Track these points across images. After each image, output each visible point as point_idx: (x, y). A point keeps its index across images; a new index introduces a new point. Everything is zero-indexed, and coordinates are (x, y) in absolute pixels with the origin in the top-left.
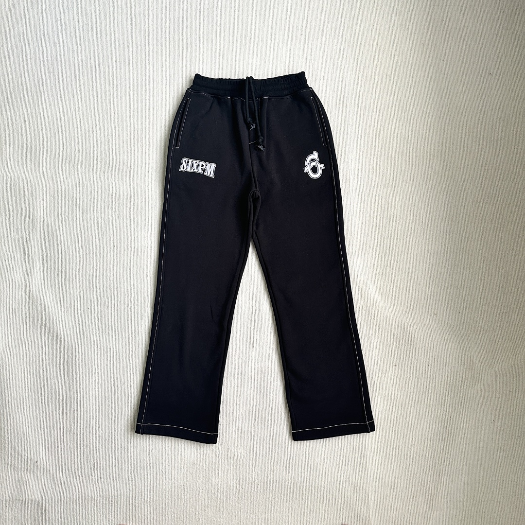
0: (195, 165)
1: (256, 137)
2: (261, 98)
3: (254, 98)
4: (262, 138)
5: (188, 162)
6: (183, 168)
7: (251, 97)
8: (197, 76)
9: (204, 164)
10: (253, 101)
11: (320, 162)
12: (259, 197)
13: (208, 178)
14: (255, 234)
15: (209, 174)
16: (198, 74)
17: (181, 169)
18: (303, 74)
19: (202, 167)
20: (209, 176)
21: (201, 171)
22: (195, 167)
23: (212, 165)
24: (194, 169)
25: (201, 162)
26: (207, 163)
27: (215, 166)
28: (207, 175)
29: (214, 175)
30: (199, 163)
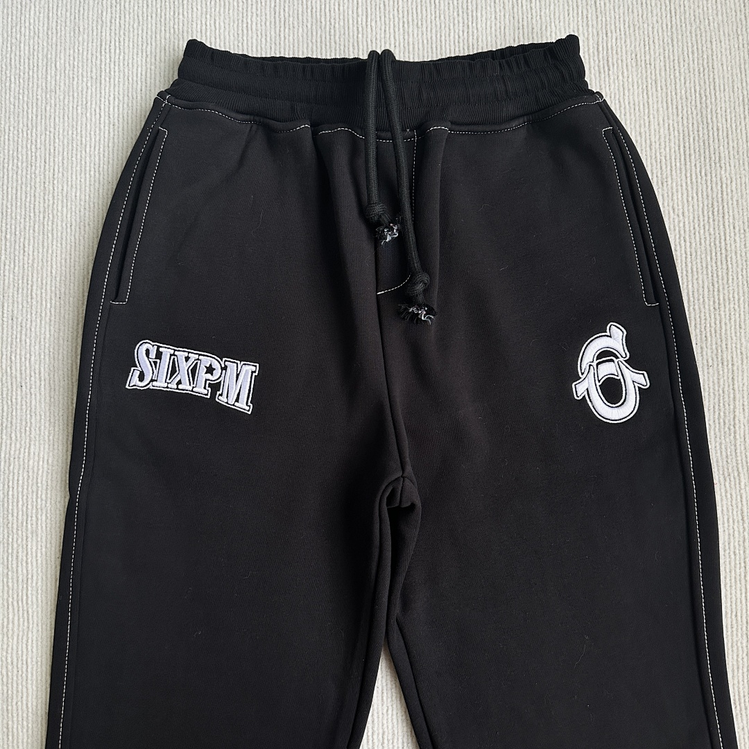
0: (184, 367)
1: (404, 270)
2: (422, 129)
3: (398, 127)
4: (426, 278)
5: (159, 355)
6: (141, 377)
7: (384, 127)
8: (194, 48)
9: (216, 365)
10: (393, 138)
11: (634, 363)
12: (413, 506)
13: (230, 414)
14: (396, 627)
15: (232, 401)
16: (194, 41)
17: (134, 381)
18: (571, 43)
19: (209, 376)
20: (233, 405)
21: (205, 388)
22: (183, 374)
23: (246, 368)
24: (179, 383)
25: (204, 355)
26: (226, 361)
27: (255, 372)
28: (227, 403)
29: (249, 404)
30: (198, 359)
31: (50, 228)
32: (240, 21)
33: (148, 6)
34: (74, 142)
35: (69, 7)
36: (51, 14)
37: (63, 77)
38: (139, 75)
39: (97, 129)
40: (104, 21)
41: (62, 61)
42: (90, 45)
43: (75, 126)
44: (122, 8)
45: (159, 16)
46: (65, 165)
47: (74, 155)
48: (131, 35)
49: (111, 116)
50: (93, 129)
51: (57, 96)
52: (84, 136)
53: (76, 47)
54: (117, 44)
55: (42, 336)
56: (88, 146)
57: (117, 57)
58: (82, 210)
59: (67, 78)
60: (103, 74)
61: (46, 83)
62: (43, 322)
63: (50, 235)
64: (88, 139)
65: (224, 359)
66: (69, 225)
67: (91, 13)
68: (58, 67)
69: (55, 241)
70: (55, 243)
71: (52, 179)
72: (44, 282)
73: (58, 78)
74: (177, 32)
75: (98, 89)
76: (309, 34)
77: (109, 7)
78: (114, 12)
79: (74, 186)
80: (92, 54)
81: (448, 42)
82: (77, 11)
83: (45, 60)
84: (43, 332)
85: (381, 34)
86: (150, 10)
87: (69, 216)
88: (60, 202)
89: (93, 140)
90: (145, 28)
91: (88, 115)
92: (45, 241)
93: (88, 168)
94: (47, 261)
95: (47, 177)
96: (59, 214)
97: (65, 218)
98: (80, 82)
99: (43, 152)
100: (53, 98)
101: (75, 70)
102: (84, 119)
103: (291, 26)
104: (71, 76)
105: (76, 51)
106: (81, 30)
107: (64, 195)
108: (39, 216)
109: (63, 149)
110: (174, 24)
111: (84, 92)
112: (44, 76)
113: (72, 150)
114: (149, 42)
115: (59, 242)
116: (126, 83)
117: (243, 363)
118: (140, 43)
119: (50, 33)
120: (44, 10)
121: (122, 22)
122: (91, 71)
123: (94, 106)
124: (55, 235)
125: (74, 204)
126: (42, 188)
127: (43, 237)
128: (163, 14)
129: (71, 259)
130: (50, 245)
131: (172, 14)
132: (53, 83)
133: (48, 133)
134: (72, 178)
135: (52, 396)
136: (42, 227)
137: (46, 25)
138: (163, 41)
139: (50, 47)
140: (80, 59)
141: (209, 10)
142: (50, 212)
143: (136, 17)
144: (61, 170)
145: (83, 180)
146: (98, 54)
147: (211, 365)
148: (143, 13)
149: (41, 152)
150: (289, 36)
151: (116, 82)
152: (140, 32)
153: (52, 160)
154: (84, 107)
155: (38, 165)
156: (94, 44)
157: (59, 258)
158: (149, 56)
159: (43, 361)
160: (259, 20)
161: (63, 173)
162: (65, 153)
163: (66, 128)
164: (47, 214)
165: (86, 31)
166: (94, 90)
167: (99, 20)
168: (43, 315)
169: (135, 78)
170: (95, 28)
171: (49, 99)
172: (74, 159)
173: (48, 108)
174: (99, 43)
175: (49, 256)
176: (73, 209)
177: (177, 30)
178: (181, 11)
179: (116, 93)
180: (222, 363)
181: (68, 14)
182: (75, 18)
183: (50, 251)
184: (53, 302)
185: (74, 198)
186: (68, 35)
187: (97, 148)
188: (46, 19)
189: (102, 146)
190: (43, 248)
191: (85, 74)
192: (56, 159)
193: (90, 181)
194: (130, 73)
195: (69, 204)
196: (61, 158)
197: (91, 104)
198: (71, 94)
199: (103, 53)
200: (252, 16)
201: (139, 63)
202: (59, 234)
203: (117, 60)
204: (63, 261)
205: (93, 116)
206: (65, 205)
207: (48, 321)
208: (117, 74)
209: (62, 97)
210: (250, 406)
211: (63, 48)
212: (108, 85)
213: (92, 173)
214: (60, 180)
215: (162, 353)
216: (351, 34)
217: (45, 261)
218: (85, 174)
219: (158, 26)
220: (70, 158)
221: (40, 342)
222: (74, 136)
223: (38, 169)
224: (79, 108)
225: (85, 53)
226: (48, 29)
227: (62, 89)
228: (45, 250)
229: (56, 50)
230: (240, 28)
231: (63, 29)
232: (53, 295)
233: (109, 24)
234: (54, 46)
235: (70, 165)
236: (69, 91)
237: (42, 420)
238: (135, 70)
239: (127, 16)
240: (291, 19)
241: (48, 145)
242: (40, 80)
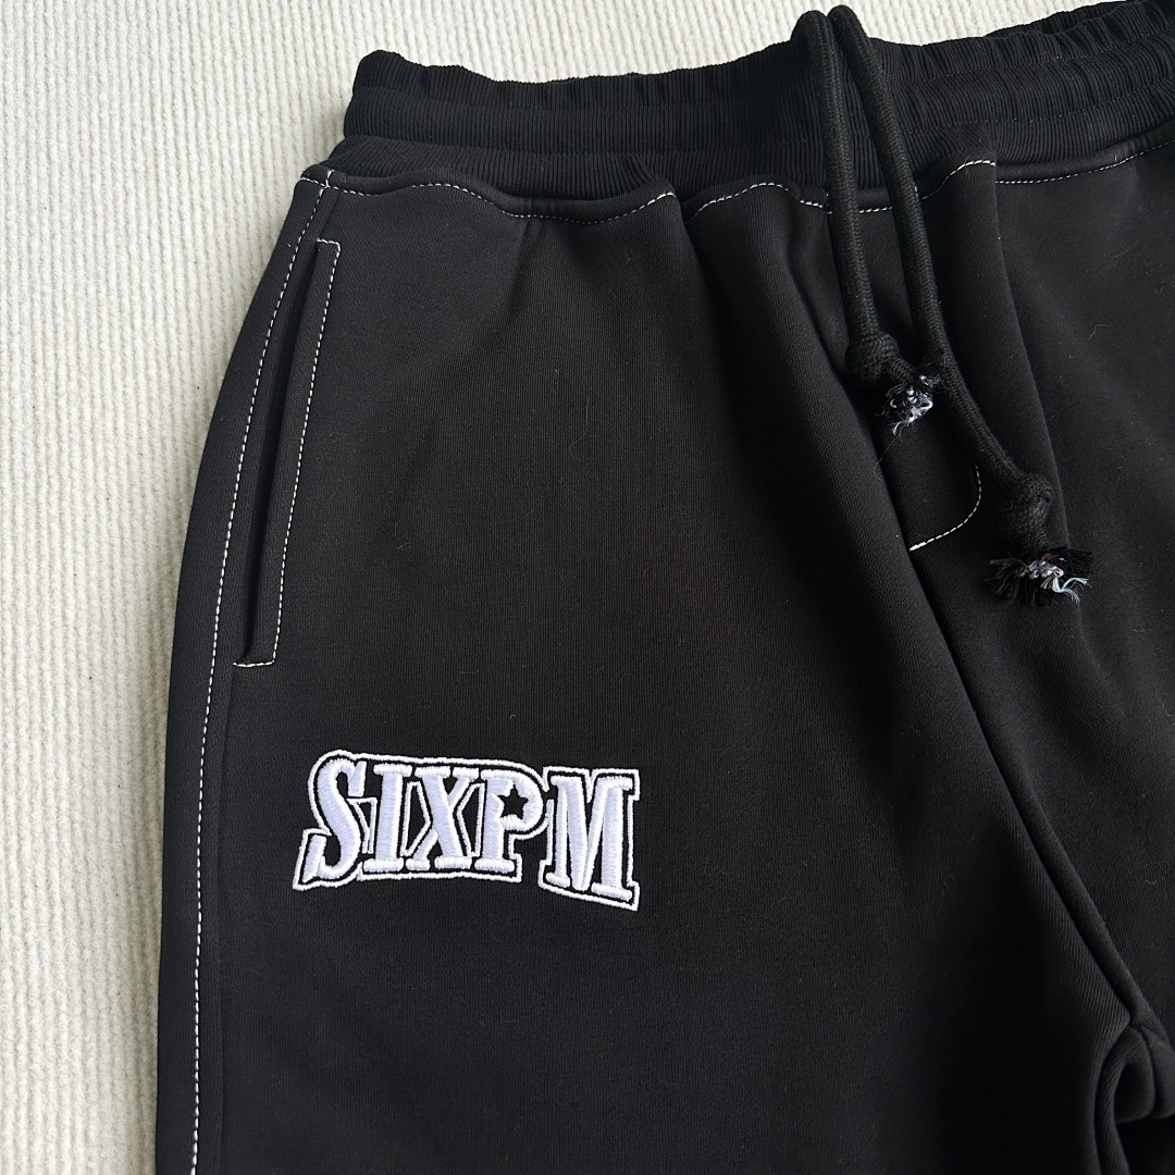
0: (444, 806)
5: (374, 785)
6: (333, 853)
9: (528, 789)
13: (584, 917)
15: (582, 880)
17: (313, 869)
19: (513, 821)
20: (589, 892)
21: (506, 856)
22: (444, 827)
23: (605, 784)
24: (436, 851)
25: (493, 768)
26: (551, 774)
27: (632, 792)
28: (571, 889)
29: (631, 882)
30: (479, 780)
31: (54, 511)
32: (462, 30)
33: (251, 20)
34: (104, 309)
35: (72, 38)
36: (31, 57)
37: (66, 177)
38: (246, 154)
39: (158, 276)
40: (156, 57)
41: (64, 146)
42: (127, 106)
43: (102, 274)
44: (195, 30)
45: (279, 36)
46: (85, 361)
47: (105, 338)
48: (220, 78)
49: (189, 245)
50: (147, 276)
51: (56, 215)
52: (126, 294)
53: (94, 114)
54: (189, 98)
55: (51, 783)
56: (138, 314)
57: (191, 124)
58: (134, 458)
59: (77, 177)
60: (162, 160)
61: (28, 194)
62: (50, 747)
63: (55, 527)
64: (137, 298)
65: (546, 770)
66: (102, 498)
67: (124, 45)
68: (54, 157)
69: (69, 539)
70: (68, 544)
71: (52, 396)
72: (47, 643)
73: (55, 180)
74: (324, 63)
75: (153, 193)
76: (617, 39)
77: (165, 31)
78: (175, 38)
79: (111, 406)
80: (133, 125)
81: (913, 28)
82: (91, 45)
83: (23, 146)
84: (51, 771)
85: (769, 27)
86: (257, 28)
87: (101, 476)
88: (76, 447)
89: (149, 299)
90: (250, 62)
91: (133, 247)
92: (44, 541)
93: (141, 363)
94: (52, 591)
95: (41, 394)
96: (77, 475)
97: (91, 483)
98: (109, 182)
99: (28, 339)
100: (46, 221)
101: (96, 158)
102: (124, 258)
103: (575, 29)
104: (87, 172)
105: (96, 121)
106: (104, 79)
107: (87, 429)
108: (25, 487)
109: (78, 328)
110: (316, 47)
111: (120, 202)
112: (22, 179)
113: (100, 327)
114: (262, 87)
115: (80, 539)
116: (218, 174)
117: (597, 772)
118: (242, 92)
119: (31, 92)
120: (16, 49)
121: (197, 56)
122: (134, 159)
123: (145, 227)
124: (68, 524)
125: (111, 446)
126: (30, 420)
127: (39, 535)
128: (288, 31)
129: (112, 577)
130: (58, 551)
131: (308, 29)
132: (45, 190)
133: (37, 296)
134: (102, 388)
135: (86, 943)
136: (33, 510)
137: (22, 79)
138: (293, 82)
139: (32, 120)
140: (106, 137)
141: (389, 14)
142: (52, 472)
143: (227, 43)
144: (74, 374)
145: (130, 391)
146: (148, 123)
147: (514, 791)
148: (242, 34)
149: (22, 339)
150: (573, 47)
151: (194, 174)
152: (240, 71)
153: (50, 353)
154: (122, 232)
155: (16, 369)
156: (137, 105)
157: (82, 580)
158: (266, 114)
159: (55, 850)
160: (504, 25)
161: (79, 381)
162: (83, 336)
163: (82, 281)
164: (45, 478)
165: (116, 81)
166: (142, 196)
167: (145, 58)
168: (49, 727)
169: (237, 162)
170: (135, 74)
171: (36, 225)
172: (105, 346)
173: (36, 244)
174: (147, 101)
175: (57, 576)
176: (112, 459)
177: (322, 58)
178: (327, 21)
179: (196, 196)
180: (543, 781)
181: (72, 53)
182: (88, 58)
183: (58, 566)
184: (74, 690)
185: (110, 433)
186: (74, 92)
187: (160, 316)
188: (21, 68)
189: (171, 311)
190: (40, 561)
191: (118, 165)
192: (61, 352)
193: (149, 390)
194: (225, 151)
195: (99, 448)
196: (72, 349)
197: (139, 225)
198: (89, 207)
199: (158, 119)
200: (486, 18)
201: (245, 130)
202: (79, 522)
203: (191, 130)
204: (93, 585)
205: (145, 249)
206: (89, 451)
207: (62, 740)
208: (194, 156)
209: (67, 219)
210: (632, 889)
211: (64, 120)
212: (174, 181)
213: (153, 372)
214: (73, 397)
215: (380, 778)
216: (707, 32)
217: (45, 590)
218: (135, 376)
219: (280, 55)
220: (95, 344)
221: (45, 799)
222: (103, 296)
223: (17, 379)
224: (111, 236)
225: (117, 124)
226: (26, 85)
227: (66, 200)
228: (44, 564)
229: (48, 123)
230: (464, 43)
231: (61, 81)
232: (73, 672)
233: (166, 62)
234: (42, 117)
235: (96, 360)
236: (83, 204)
237: (63, 1017)
238: (235, 145)
239: (207, 44)
240: (572, 16)
241: (38, 324)
242: (13, 188)
